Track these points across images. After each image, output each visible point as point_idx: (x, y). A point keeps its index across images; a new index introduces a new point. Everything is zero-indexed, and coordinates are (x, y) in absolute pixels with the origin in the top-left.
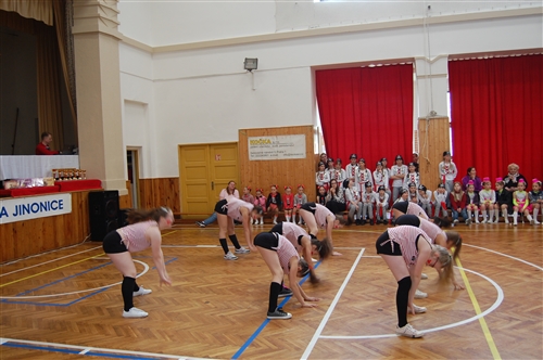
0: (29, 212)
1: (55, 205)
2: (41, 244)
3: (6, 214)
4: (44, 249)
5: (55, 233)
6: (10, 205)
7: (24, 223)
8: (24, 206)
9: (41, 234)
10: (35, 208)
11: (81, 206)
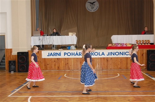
0: (114, 55)
1: (127, 54)
2: (119, 67)
3: (104, 54)
4: (120, 68)
5: (127, 64)
6: (106, 52)
7: (111, 58)
8: (112, 53)
9: (119, 63)
10: (117, 54)
11: (143, 55)
